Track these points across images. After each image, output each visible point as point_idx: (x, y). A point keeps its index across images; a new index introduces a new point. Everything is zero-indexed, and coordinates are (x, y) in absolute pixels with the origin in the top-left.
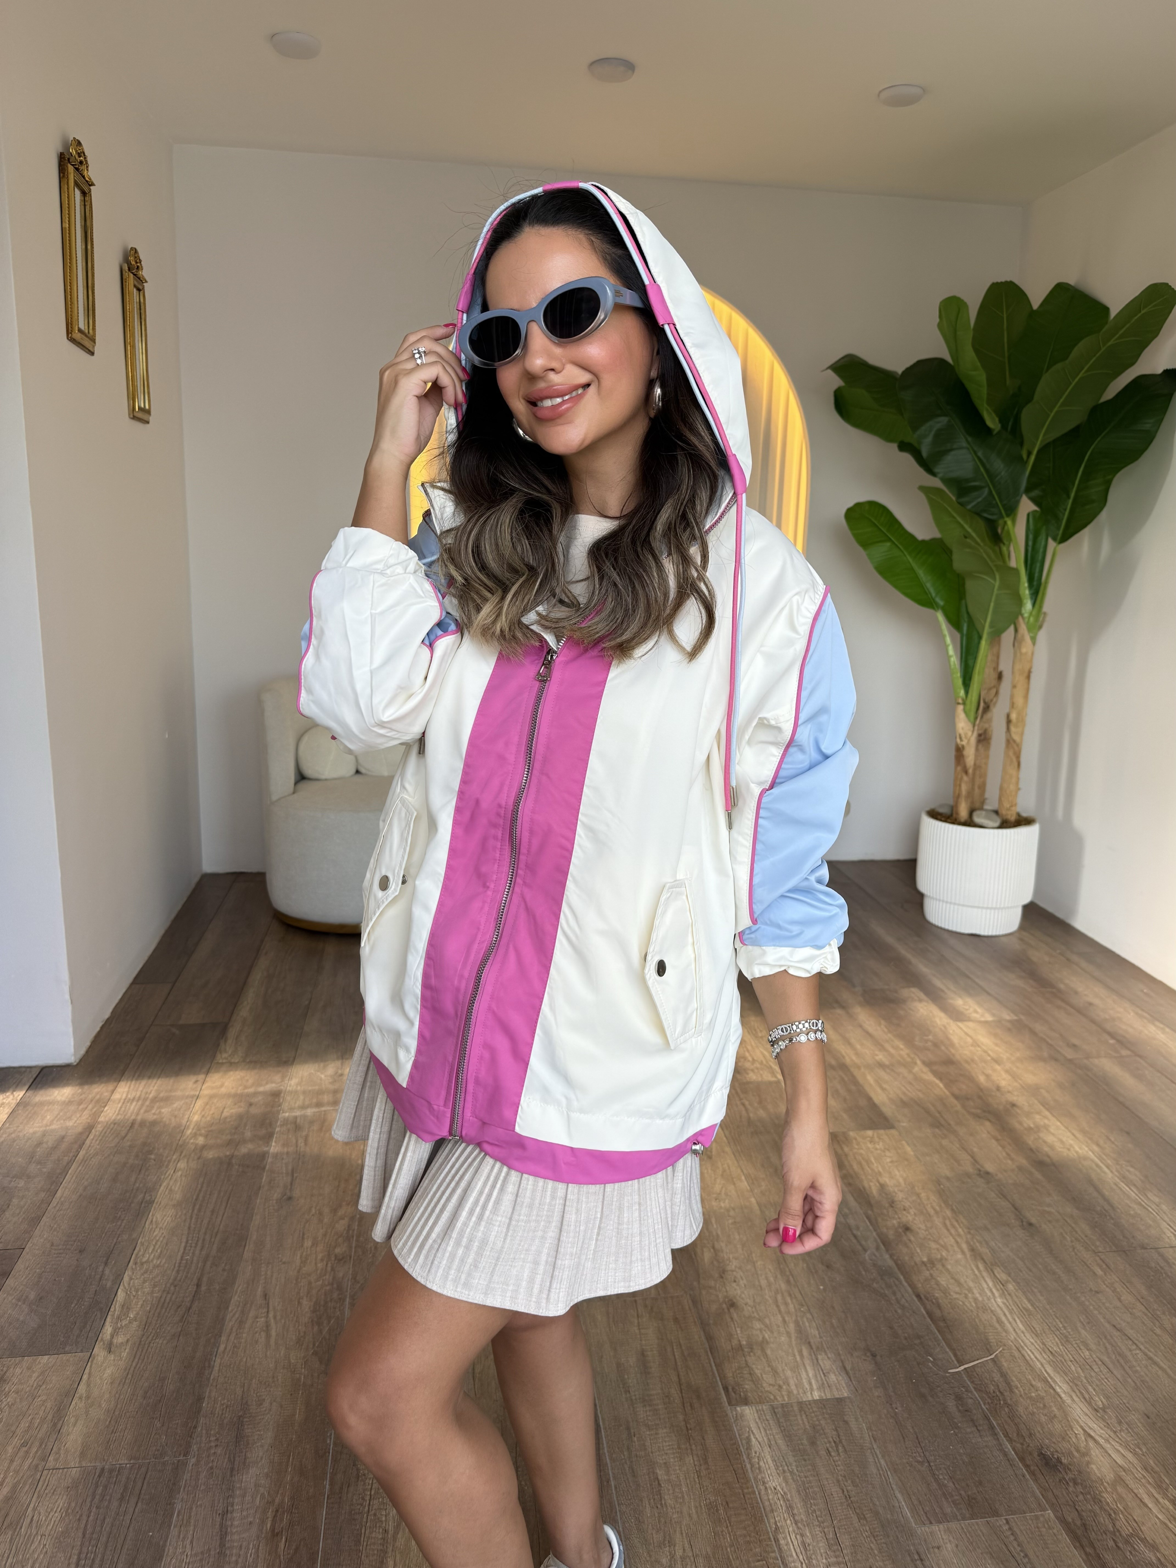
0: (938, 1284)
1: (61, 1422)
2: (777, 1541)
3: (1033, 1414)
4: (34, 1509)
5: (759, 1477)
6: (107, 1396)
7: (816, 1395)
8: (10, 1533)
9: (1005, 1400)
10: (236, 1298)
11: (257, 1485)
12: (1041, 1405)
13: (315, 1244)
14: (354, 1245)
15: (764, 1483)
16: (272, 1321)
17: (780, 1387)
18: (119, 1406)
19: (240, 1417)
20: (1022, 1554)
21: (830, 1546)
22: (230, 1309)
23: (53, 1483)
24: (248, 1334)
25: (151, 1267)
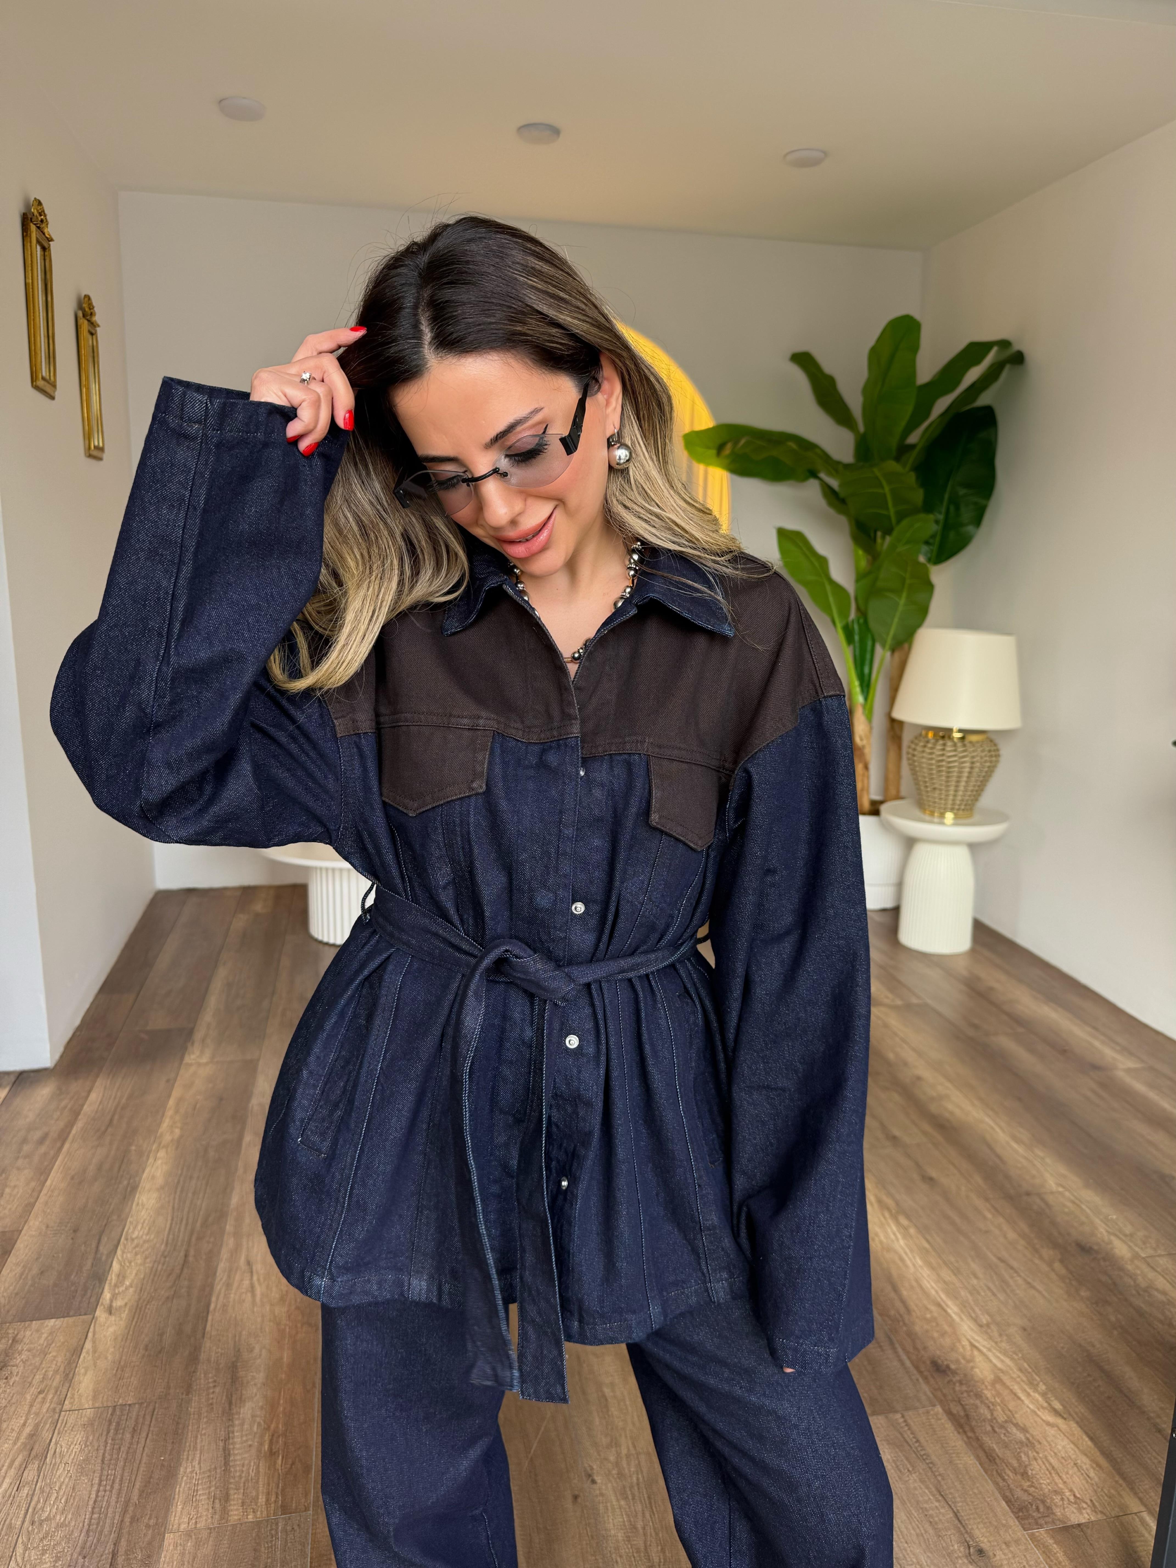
1: (72, 1373)
3: (927, 1331)
4: (56, 1444)
6: (112, 1350)
8: (37, 1462)
9: (903, 1321)
10: (222, 1264)
11: (253, 1416)
12: (934, 1324)
16: (257, 1283)
18: (124, 1358)
19: (233, 1363)
20: (914, 1440)
22: (218, 1274)
23: (71, 1421)
24: (235, 1294)
25: (141, 1242)
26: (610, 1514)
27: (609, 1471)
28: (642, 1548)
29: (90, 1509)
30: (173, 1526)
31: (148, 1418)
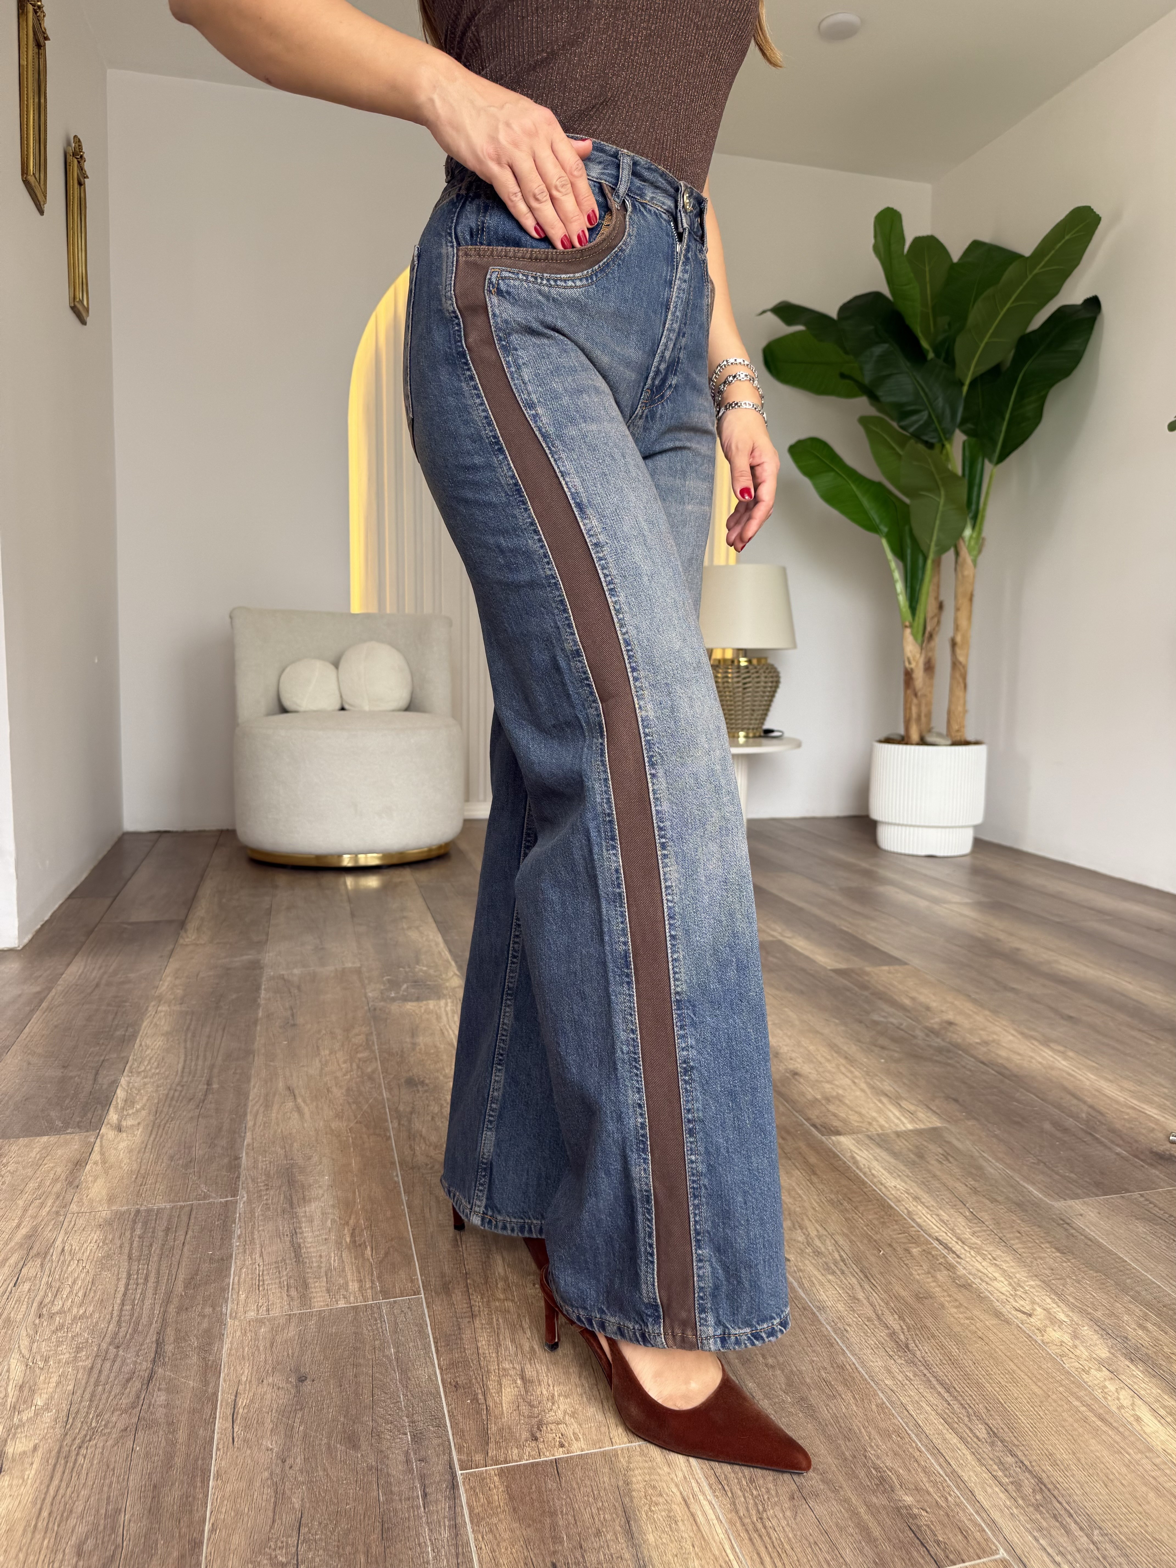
0: (997, 1055)
1: (78, 1180)
2: (913, 1220)
3: (1132, 1128)
4: (64, 1243)
5: (875, 1180)
6: (126, 1161)
7: (910, 1127)
8: (39, 1261)
9: (1099, 1121)
10: (256, 1090)
11: (324, 1214)
12: (1137, 1123)
13: (332, 1052)
14: (377, 1051)
15: (882, 1184)
16: (302, 1104)
17: (870, 1124)
18: (143, 1167)
19: (288, 1169)
20: (1167, 1216)
21: (970, 1221)
22: (250, 1098)
23: (81, 1222)
24: (278, 1113)
25: (150, 1074)
26: (818, 1287)
27: (801, 1249)
28: (874, 1317)
29: (119, 1301)
30: (236, 1313)
31: (184, 1218)
